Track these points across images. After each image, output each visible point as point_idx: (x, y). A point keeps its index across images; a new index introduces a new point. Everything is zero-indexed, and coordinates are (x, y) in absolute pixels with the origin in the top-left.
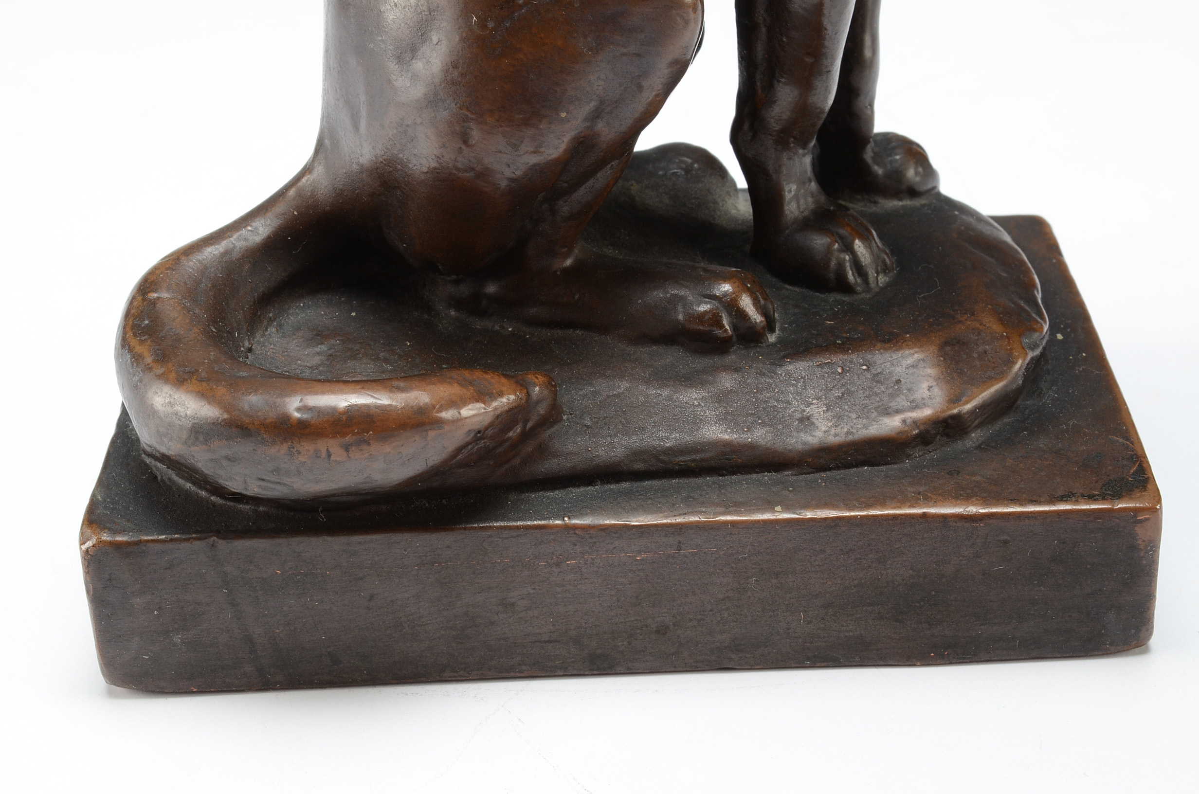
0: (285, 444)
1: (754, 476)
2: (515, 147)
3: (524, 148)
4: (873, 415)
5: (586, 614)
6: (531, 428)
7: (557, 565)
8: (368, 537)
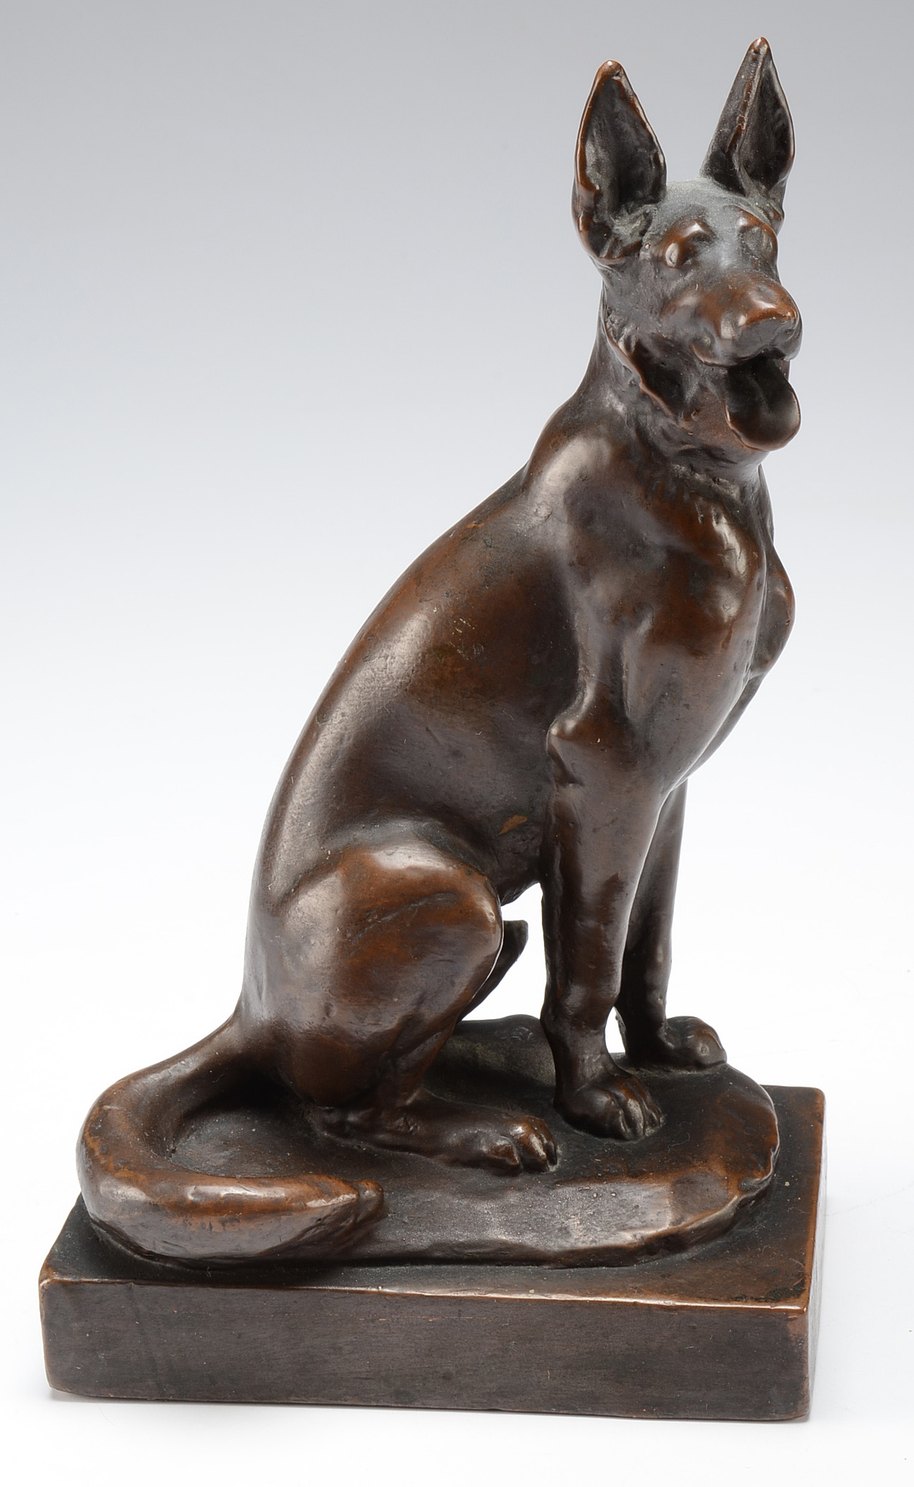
0: (181, 1218)
1: (522, 1267)
2: (361, 1020)
3: (367, 1021)
4: (613, 1230)
5: (393, 1360)
6: (361, 1221)
7: (373, 1321)
8: (240, 1291)
